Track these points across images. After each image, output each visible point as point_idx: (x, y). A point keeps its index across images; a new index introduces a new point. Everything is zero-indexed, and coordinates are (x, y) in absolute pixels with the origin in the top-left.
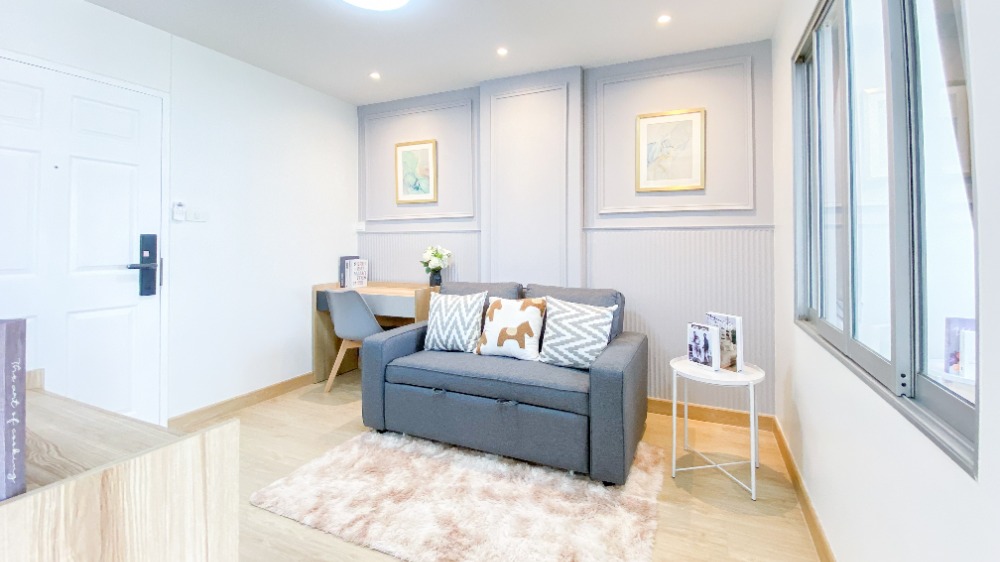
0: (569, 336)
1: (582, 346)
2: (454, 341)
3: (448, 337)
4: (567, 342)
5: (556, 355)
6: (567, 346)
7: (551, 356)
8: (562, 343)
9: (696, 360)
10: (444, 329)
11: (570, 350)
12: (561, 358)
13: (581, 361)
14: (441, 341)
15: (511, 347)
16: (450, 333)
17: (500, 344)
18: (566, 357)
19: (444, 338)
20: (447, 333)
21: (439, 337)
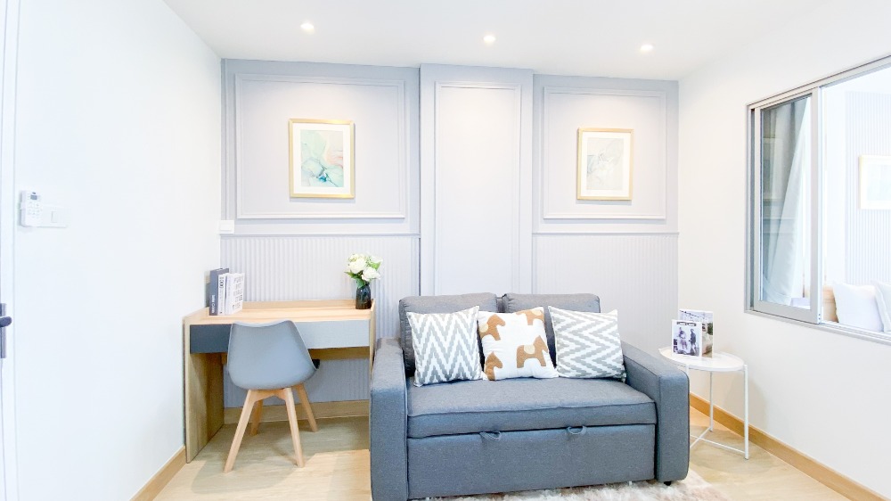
0: (594, 347)
1: (609, 355)
2: (461, 369)
3: (453, 366)
4: (594, 353)
5: (584, 368)
6: (594, 357)
7: (578, 370)
8: (589, 355)
9: (682, 352)
10: (447, 356)
11: (598, 361)
12: (589, 370)
13: (609, 370)
14: (444, 372)
15: (532, 367)
16: (455, 360)
17: (520, 365)
18: (594, 369)
19: (448, 368)
20: (451, 361)
21: (442, 367)
